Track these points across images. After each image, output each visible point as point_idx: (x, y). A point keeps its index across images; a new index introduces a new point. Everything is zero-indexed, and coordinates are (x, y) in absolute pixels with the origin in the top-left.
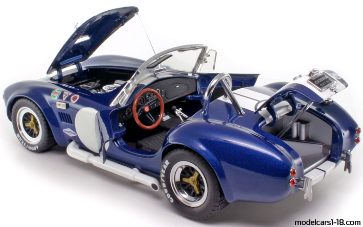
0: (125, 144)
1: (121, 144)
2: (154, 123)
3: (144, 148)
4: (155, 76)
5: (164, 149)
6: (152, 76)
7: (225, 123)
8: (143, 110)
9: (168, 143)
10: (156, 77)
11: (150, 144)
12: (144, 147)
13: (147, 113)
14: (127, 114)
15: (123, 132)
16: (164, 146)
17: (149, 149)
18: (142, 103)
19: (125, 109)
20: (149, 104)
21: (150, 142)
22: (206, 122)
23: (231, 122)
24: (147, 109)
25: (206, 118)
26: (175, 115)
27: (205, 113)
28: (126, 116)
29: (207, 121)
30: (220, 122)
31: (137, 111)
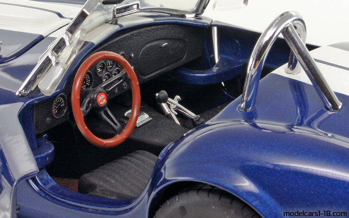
0: (53, 183)
1: (44, 184)
2: (120, 132)
3: (98, 192)
4: (115, 21)
5: (154, 194)
6: (107, 22)
7: (292, 126)
8: (94, 101)
9: (165, 181)
10: (116, 24)
11: (113, 182)
12: (98, 190)
13: (102, 108)
14: (54, 111)
15: (48, 155)
16: (153, 186)
17: (112, 193)
18: (87, 87)
19: (49, 100)
20: (105, 88)
21: (113, 178)
22: (252, 128)
23: (309, 125)
24: (102, 100)
25: (250, 117)
26: (162, 111)
27: (247, 106)
28: (52, 117)
29: (255, 125)
30: (280, 127)
31: (81, 104)
